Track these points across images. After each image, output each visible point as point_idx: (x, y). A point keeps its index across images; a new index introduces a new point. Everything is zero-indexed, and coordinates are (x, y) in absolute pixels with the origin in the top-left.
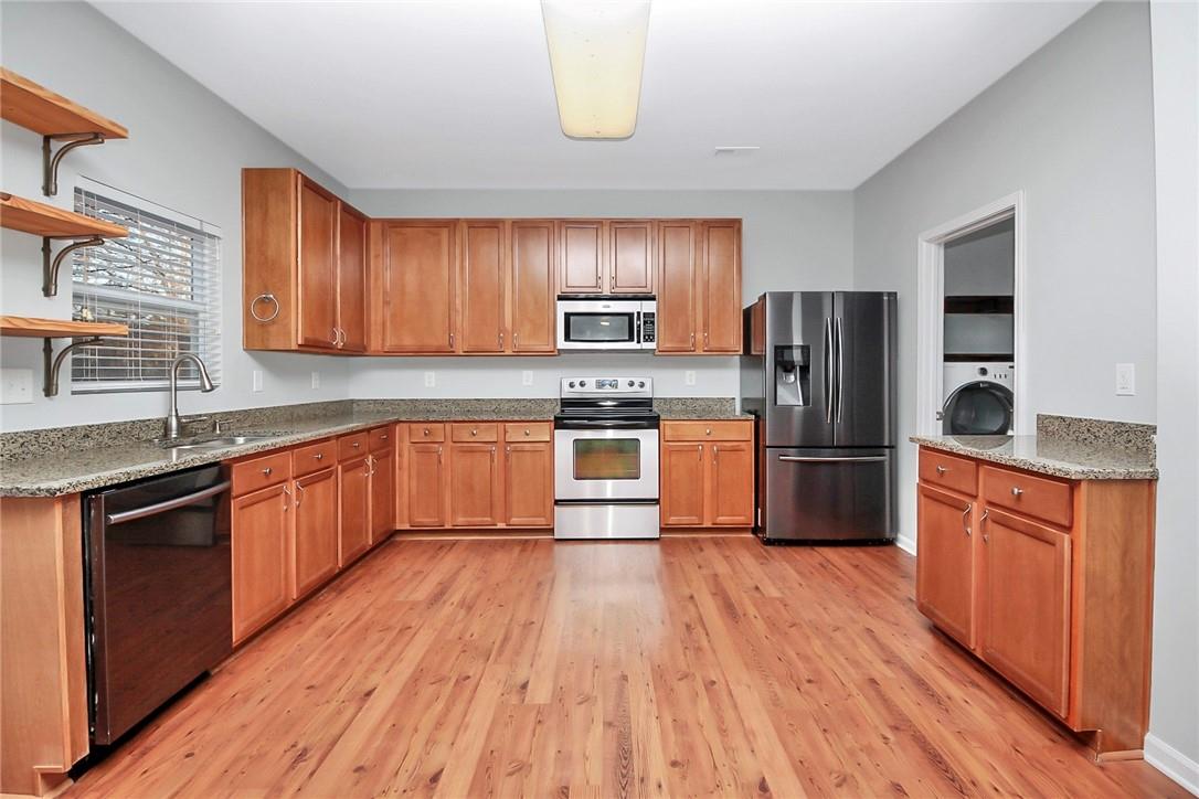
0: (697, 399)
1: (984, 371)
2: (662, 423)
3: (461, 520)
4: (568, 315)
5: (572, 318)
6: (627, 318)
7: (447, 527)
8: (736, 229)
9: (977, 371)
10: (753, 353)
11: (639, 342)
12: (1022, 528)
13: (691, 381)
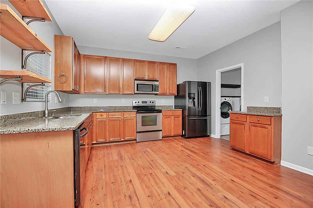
0: (165, 106)
1: (225, 99)
2: (162, 111)
3: (111, 139)
4: (137, 84)
5: (138, 85)
6: (152, 86)
7: (107, 141)
8: (175, 66)
9: (224, 99)
10: (179, 95)
11: (155, 92)
12: (259, 126)
13: (163, 101)
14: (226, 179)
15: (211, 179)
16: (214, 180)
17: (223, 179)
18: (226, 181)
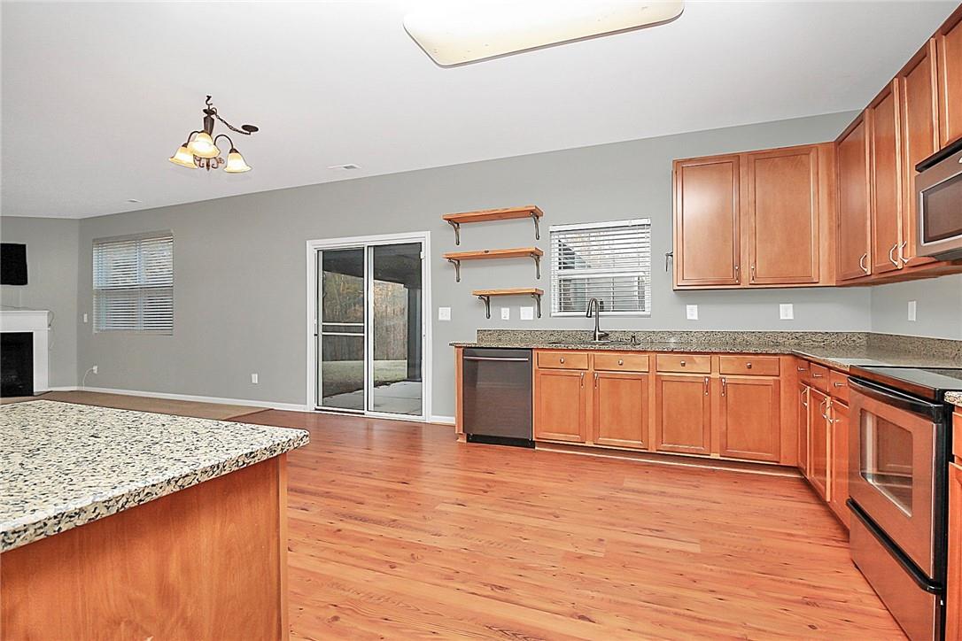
14: (308, 545)
15: (346, 530)
16: (339, 530)
17: (314, 542)
18: (307, 540)
